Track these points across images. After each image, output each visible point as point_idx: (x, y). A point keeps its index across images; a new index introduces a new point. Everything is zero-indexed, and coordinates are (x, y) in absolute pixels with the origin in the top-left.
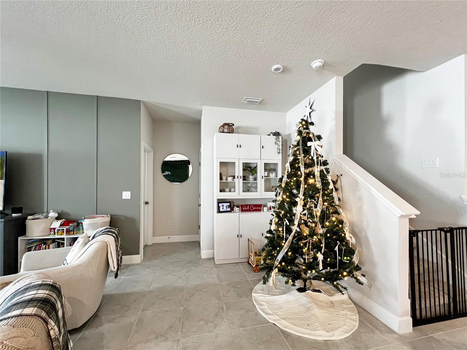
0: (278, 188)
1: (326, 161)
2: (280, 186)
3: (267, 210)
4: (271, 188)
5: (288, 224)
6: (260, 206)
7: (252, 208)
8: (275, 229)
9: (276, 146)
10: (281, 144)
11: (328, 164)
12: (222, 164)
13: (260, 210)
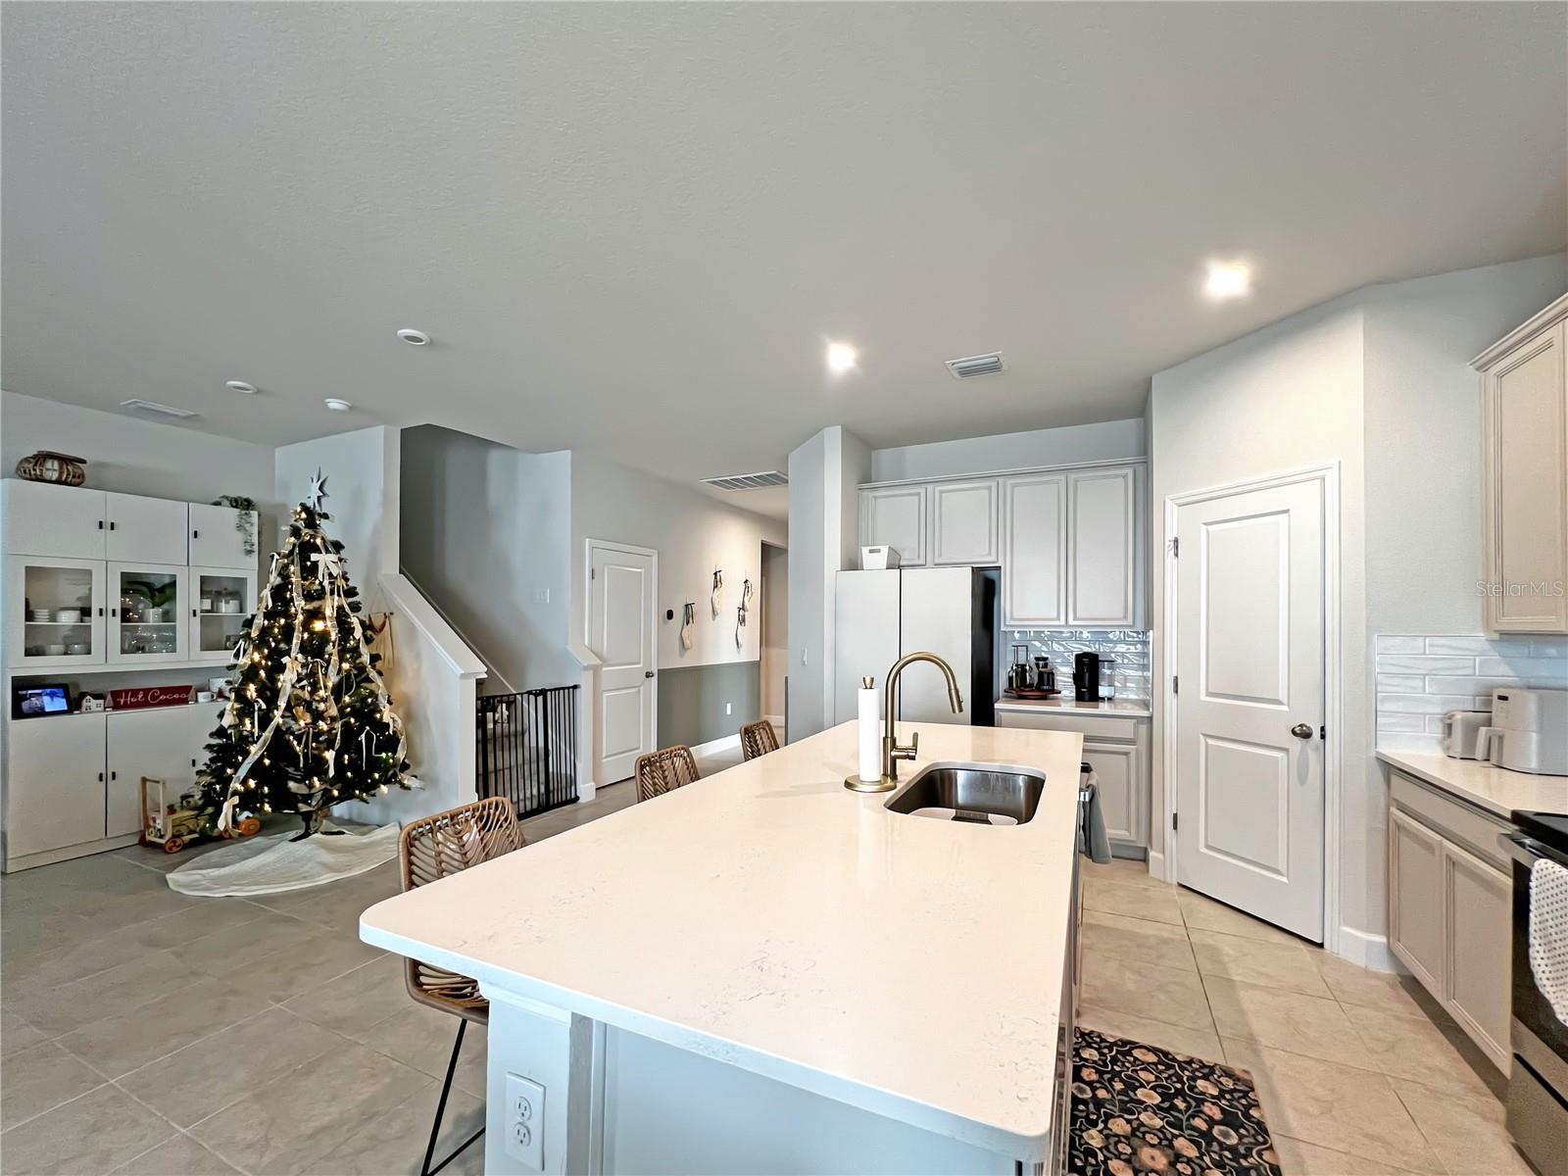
0: (241, 641)
1: (355, 588)
2: (247, 636)
3: (210, 699)
4: (225, 639)
5: (264, 707)
6: (187, 689)
7: (154, 698)
8: (233, 723)
9: (239, 536)
10: (255, 530)
11: (357, 594)
12: (30, 571)
13: (185, 701)
